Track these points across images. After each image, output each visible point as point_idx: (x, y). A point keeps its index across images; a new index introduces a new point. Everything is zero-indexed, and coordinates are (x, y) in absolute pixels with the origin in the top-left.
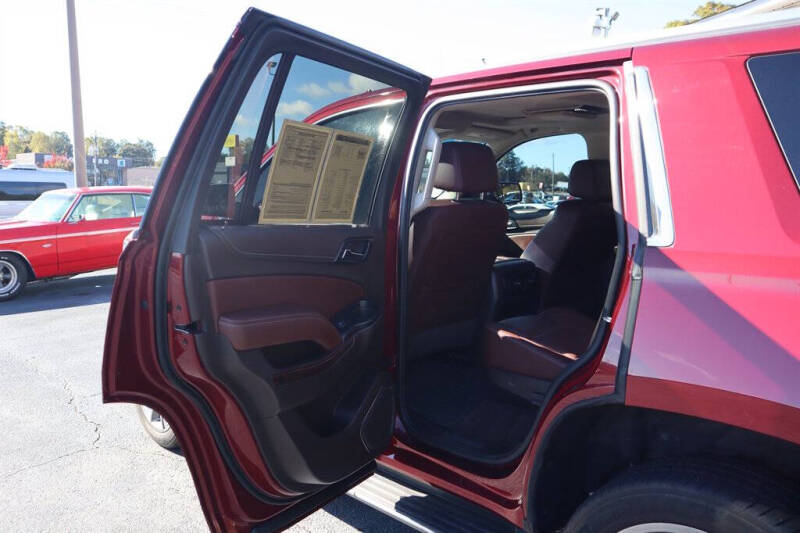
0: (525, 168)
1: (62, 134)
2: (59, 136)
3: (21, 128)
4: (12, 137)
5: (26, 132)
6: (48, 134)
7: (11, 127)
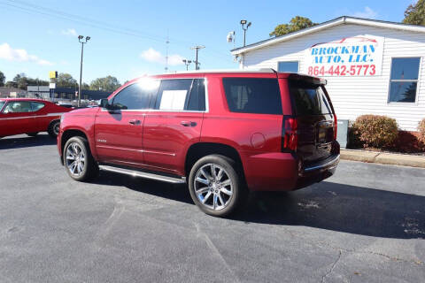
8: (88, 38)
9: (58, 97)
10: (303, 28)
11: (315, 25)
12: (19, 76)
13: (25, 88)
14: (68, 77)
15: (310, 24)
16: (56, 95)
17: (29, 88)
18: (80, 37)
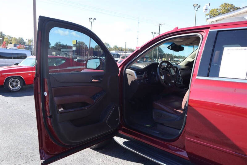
0: (165, 54)
1: (22, 38)
2: (20, 39)
3: (9, 36)
4: (6, 39)
5: (10, 37)
6: (17, 38)
7: (6, 36)
8: (95, 19)
9: (77, 55)
10: (228, 11)
11: (238, 8)
12: (57, 43)
13: (60, 50)
14: (83, 43)
15: (235, 9)
16: (76, 53)
17: (62, 50)
18: (90, 19)
